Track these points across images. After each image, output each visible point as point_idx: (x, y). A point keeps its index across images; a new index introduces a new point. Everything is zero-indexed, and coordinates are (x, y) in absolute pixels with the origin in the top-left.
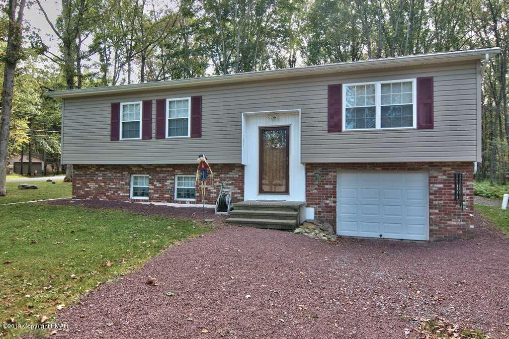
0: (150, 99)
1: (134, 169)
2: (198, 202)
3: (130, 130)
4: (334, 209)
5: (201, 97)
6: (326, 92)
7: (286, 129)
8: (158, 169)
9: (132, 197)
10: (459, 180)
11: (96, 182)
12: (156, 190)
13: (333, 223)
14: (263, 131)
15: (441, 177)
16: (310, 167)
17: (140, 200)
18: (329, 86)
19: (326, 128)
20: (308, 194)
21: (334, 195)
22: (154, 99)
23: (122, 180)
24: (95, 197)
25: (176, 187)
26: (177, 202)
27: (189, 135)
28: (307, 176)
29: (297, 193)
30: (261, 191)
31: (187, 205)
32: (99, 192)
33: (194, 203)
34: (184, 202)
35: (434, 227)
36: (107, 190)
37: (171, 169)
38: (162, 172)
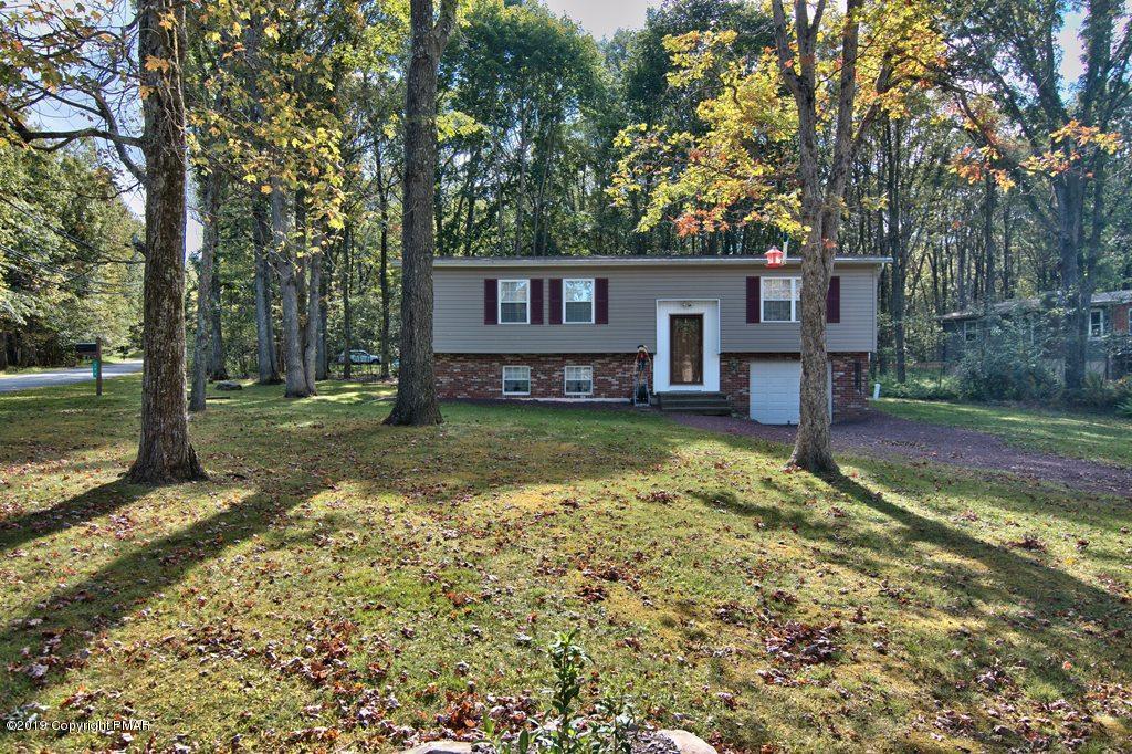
0: (541, 277)
1: (509, 359)
2: (597, 395)
3: (513, 311)
4: (748, 397)
5: (607, 280)
6: (745, 284)
7: (699, 318)
8: (542, 359)
9: (504, 393)
10: (858, 368)
11: (451, 375)
12: (540, 383)
13: (747, 411)
14: (673, 318)
15: (843, 365)
16: (724, 356)
17: (515, 396)
18: (748, 278)
19: (745, 319)
20: (722, 384)
21: (747, 383)
22: (546, 278)
23: (490, 371)
24: (450, 394)
25: (566, 379)
26: (568, 396)
27: (593, 321)
28: (721, 366)
29: (711, 382)
30: (673, 381)
31: (583, 400)
32: (457, 386)
33: (591, 397)
34: (579, 397)
35: (836, 411)
36: (469, 386)
37: (560, 359)
38: (546, 362)
